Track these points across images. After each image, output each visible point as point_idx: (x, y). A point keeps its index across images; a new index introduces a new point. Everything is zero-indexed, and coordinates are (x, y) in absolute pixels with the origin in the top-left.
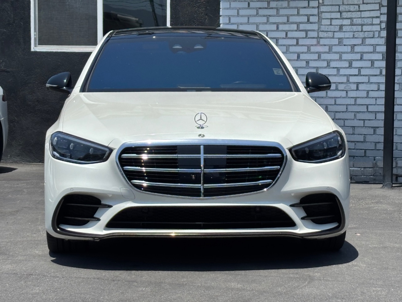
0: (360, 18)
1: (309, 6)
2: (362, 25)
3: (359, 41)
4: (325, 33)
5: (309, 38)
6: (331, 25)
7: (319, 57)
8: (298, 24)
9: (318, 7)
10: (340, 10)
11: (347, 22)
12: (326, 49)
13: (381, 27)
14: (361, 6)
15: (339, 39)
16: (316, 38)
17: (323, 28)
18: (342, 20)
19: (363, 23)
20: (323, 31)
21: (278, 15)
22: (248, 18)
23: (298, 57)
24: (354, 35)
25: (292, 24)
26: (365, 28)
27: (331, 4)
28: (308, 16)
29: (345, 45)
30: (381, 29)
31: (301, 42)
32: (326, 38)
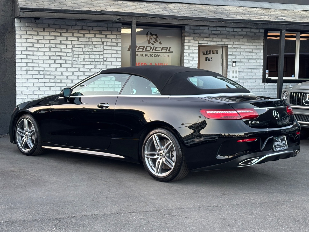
0: (93, 55)
1: (67, 48)
2: (95, 58)
3: (93, 66)
4: (76, 62)
5: (67, 64)
6: (79, 58)
7: (73, 74)
8: (61, 56)
9: (72, 48)
10: (83, 50)
11: (87, 57)
12: (77, 70)
13: (104, 60)
14: (94, 49)
15: (83, 65)
16: (71, 64)
17: (74, 59)
18: (84, 56)
19: (95, 57)
20: (74, 61)
21: (50, 51)
22: (33, 52)
23: (62, 73)
24: (90, 63)
25: (58, 56)
26: (96, 60)
27: (79, 47)
28: (67, 53)
29: (86, 68)
30: (104, 61)
31: (63, 66)
32: (76, 64)
